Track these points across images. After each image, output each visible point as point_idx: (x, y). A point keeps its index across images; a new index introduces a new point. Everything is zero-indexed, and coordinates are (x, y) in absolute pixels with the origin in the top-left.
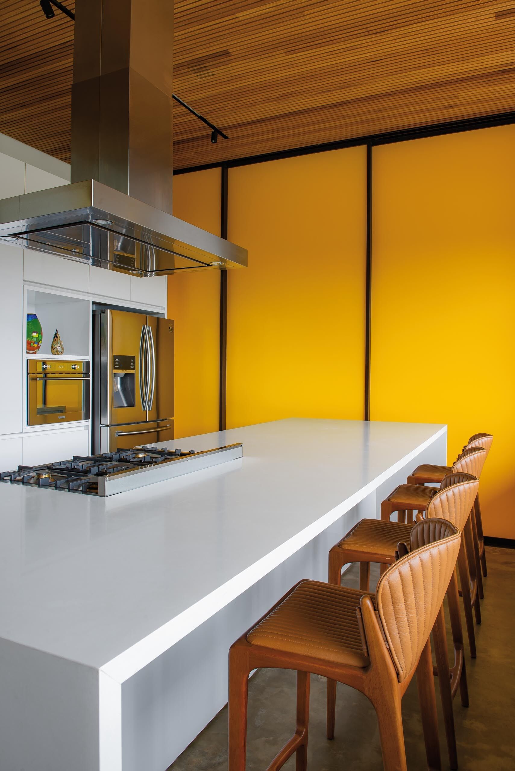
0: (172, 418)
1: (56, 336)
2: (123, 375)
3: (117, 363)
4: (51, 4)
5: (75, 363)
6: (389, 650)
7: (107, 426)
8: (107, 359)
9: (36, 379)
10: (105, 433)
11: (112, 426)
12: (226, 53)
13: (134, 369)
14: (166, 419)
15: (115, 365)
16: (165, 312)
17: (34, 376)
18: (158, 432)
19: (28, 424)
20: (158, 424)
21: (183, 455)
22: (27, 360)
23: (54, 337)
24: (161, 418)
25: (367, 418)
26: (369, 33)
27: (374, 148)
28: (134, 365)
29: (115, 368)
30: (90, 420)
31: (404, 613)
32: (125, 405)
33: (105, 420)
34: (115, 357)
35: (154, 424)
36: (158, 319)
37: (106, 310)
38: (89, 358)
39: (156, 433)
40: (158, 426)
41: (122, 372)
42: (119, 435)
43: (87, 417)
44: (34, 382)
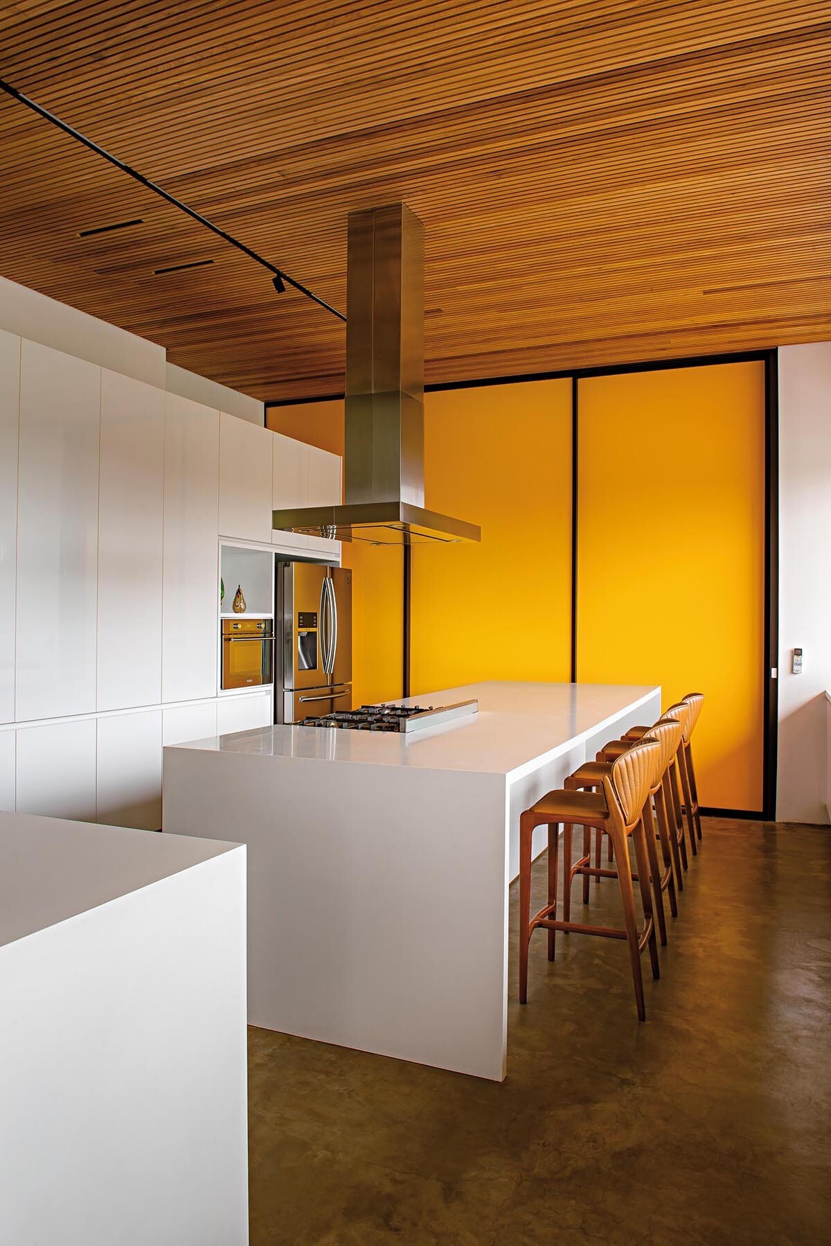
0: (350, 683)
1: (239, 592)
2: (305, 634)
3: (301, 621)
4: (282, 279)
5: (258, 622)
6: (620, 805)
7: (291, 690)
8: (292, 617)
9: (230, 639)
10: (289, 698)
11: (296, 690)
12: (439, 310)
13: (316, 627)
14: (342, 684)
15: (299, 623)
16: (339, 559)
17: (227, 636)
18: (332, 699)
19: (221, 687)
20: (332, 689)
21: (422, 711)
22: (222, 620)
23: (237, 593)
24: (335, 684)
25: (573, 680)
26: (582, 301)
27: (579, 380)
28: (316, 623)
29: (300, 627)
30: (273, 684)
31: (627, 783)
32: (307, 667)
33: (289, 685)
34: (300, 614)
35: (327, 690)
36: (332, 569)
37: (291, 563)
38: (271, 616)
39: (330, 700)
40: (332, 693)
41: (305, 631)
42: (304, 701)
43: (271, 682)
44: (227, 642)
